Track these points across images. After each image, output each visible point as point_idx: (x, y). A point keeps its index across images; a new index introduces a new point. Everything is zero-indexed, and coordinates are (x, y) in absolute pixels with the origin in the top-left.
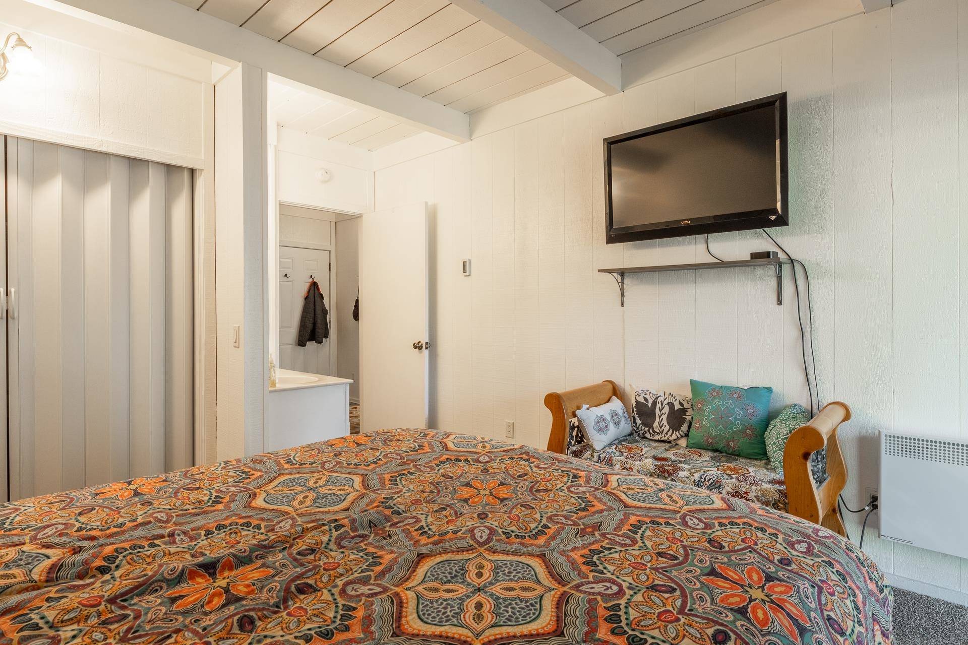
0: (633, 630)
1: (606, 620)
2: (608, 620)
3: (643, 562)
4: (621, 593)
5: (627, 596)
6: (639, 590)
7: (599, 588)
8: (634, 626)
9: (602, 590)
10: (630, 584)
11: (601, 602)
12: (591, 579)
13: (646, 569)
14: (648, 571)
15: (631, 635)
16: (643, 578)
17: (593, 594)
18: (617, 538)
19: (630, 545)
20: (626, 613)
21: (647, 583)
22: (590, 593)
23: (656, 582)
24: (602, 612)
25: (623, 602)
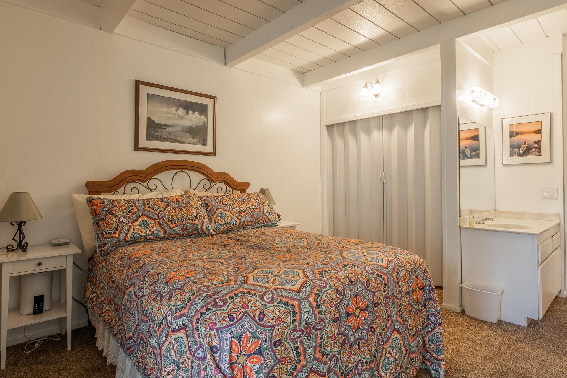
0: (320, 303)
1: (315, 294)
2: (316, 294)
3: (340, 278)
4: (325, 287)
5: (326, 289)
6: (332, 289)
7: (319, 282)
8: (321, 301)
9: (320, 283)
10: (331, 285)
11: (317, 287)
12: (318, 279)
13: (339, 282)
14: (340, 283)
15: (318, 304)
16: (336, 285)
17: (316, 284)
18: (336, 268)
19: (339, 271)
20: (322, 295)
21: (336, 288)
22: (315, 283)
23: (339, 289)
24: (315, 291)
25: (324, 290)
